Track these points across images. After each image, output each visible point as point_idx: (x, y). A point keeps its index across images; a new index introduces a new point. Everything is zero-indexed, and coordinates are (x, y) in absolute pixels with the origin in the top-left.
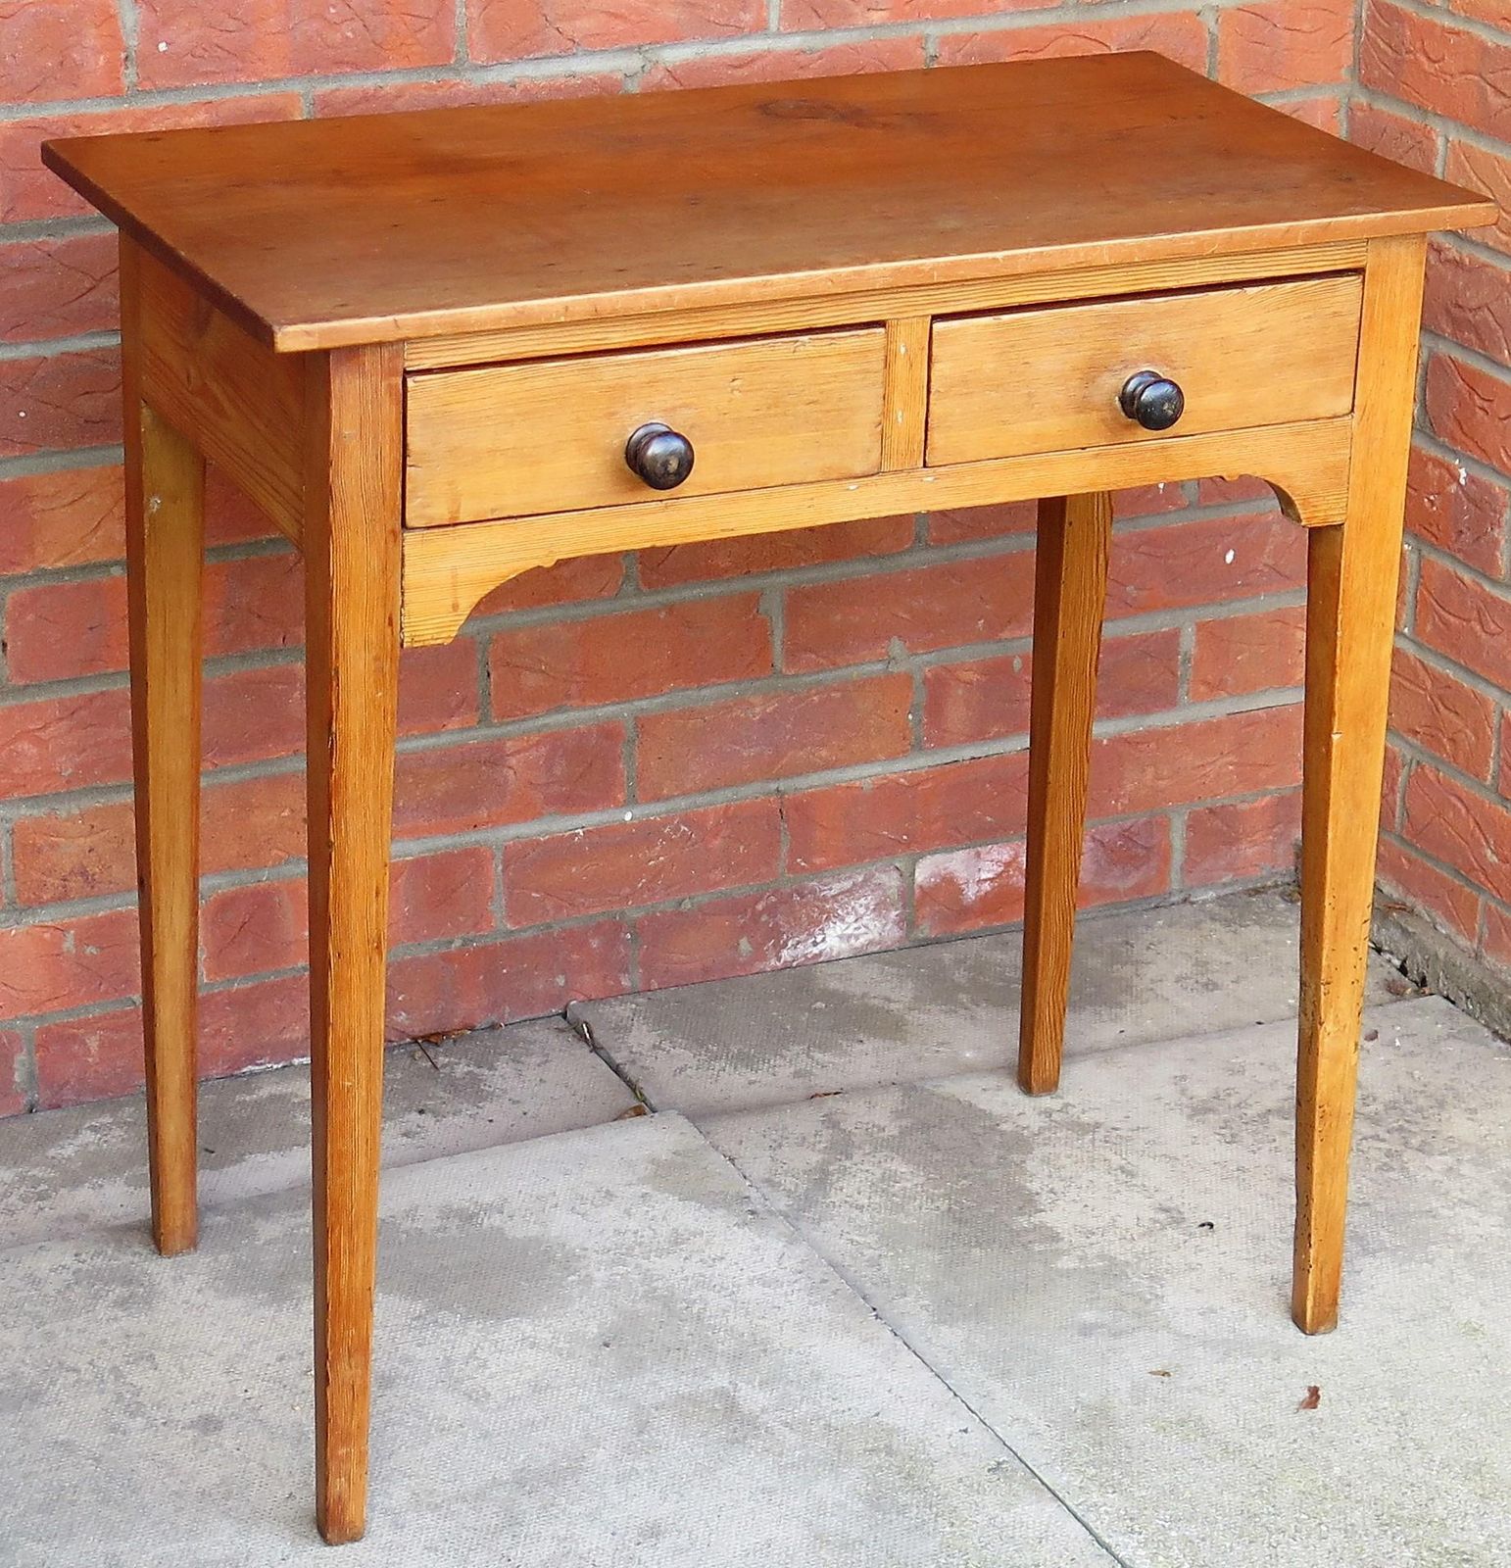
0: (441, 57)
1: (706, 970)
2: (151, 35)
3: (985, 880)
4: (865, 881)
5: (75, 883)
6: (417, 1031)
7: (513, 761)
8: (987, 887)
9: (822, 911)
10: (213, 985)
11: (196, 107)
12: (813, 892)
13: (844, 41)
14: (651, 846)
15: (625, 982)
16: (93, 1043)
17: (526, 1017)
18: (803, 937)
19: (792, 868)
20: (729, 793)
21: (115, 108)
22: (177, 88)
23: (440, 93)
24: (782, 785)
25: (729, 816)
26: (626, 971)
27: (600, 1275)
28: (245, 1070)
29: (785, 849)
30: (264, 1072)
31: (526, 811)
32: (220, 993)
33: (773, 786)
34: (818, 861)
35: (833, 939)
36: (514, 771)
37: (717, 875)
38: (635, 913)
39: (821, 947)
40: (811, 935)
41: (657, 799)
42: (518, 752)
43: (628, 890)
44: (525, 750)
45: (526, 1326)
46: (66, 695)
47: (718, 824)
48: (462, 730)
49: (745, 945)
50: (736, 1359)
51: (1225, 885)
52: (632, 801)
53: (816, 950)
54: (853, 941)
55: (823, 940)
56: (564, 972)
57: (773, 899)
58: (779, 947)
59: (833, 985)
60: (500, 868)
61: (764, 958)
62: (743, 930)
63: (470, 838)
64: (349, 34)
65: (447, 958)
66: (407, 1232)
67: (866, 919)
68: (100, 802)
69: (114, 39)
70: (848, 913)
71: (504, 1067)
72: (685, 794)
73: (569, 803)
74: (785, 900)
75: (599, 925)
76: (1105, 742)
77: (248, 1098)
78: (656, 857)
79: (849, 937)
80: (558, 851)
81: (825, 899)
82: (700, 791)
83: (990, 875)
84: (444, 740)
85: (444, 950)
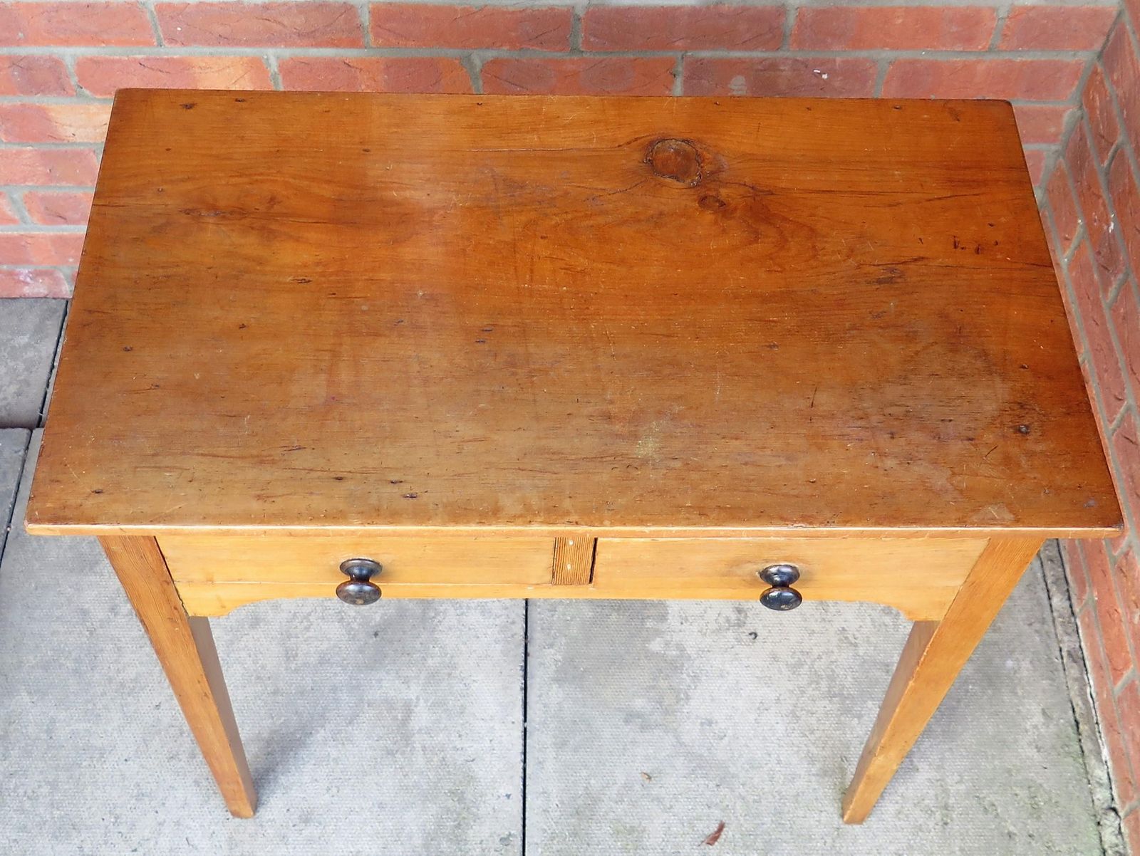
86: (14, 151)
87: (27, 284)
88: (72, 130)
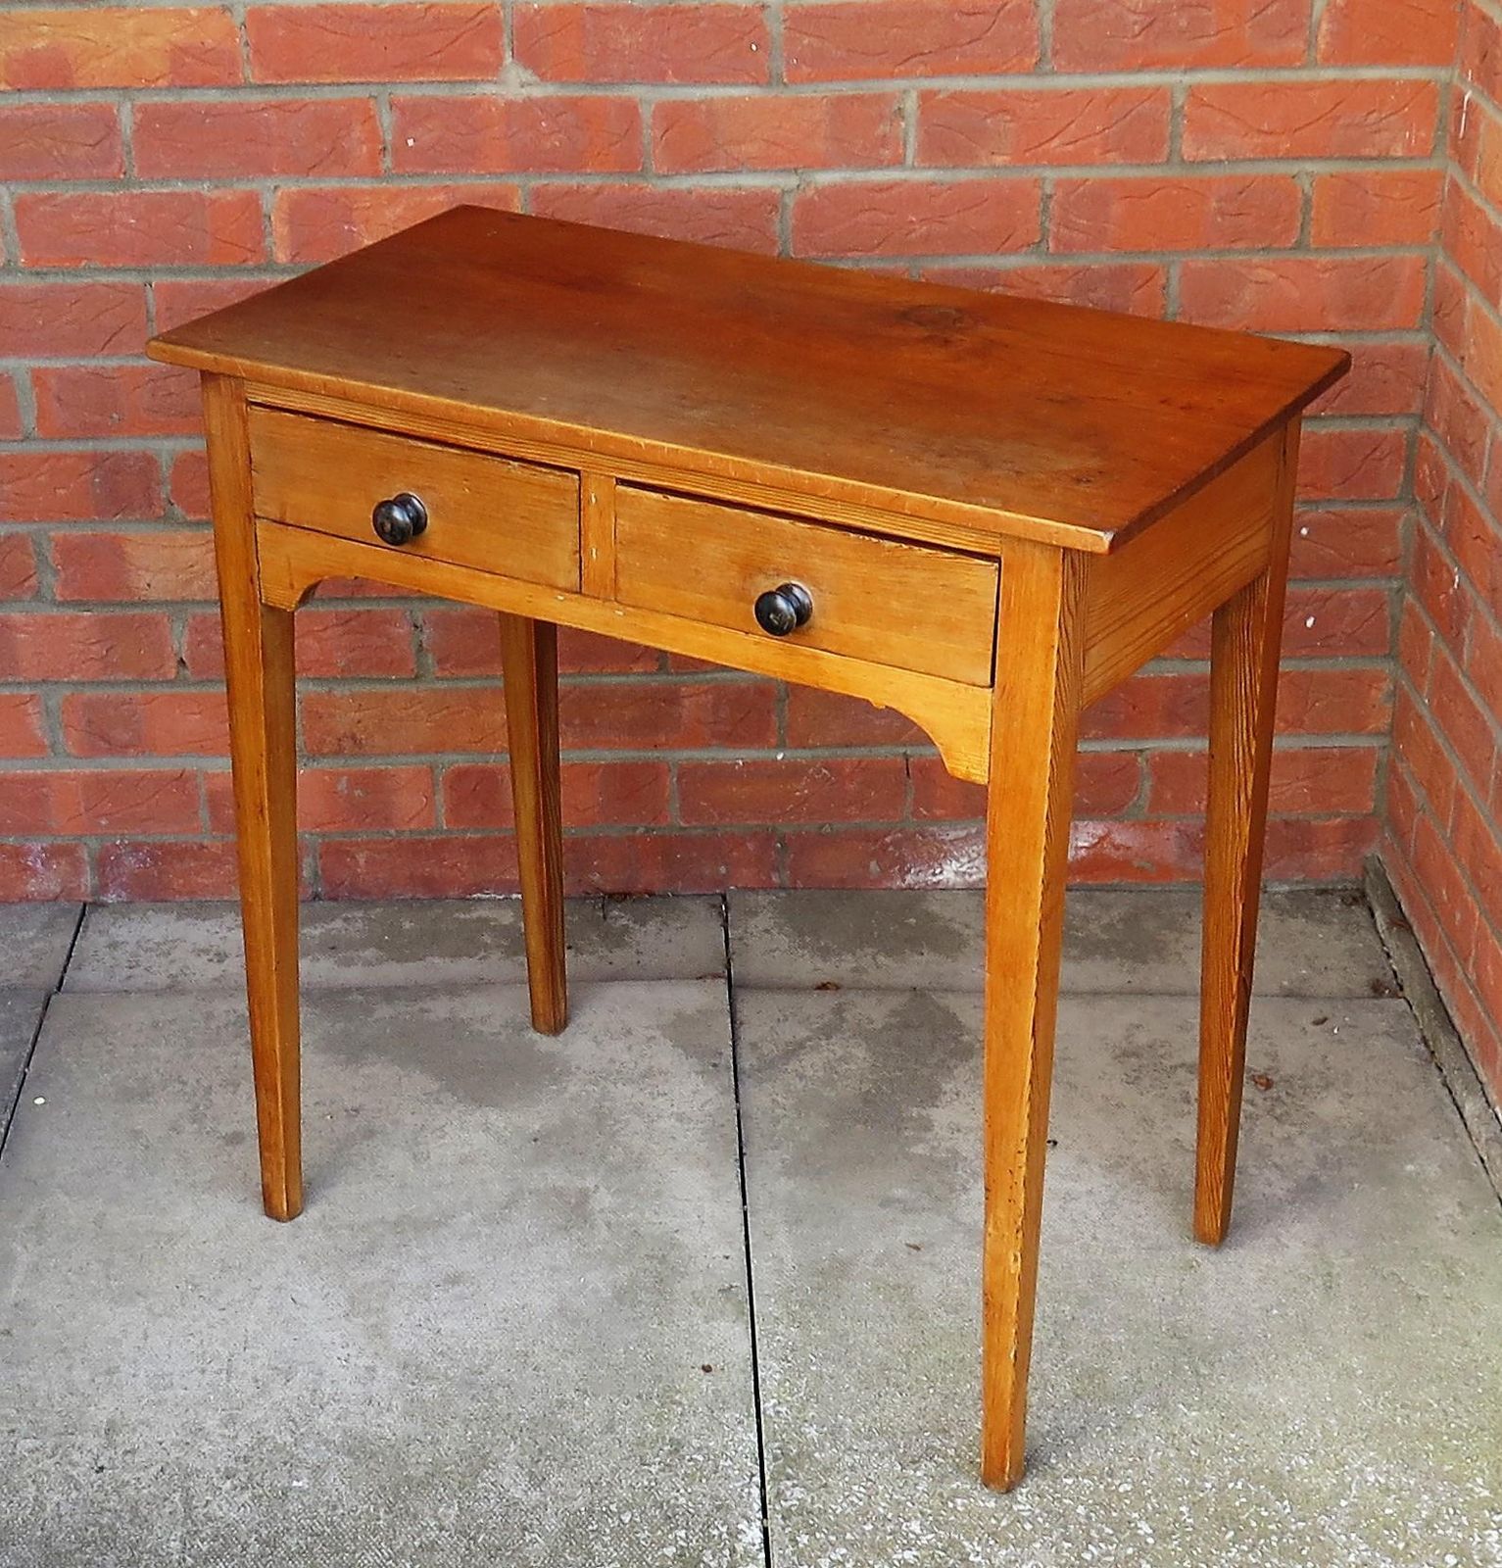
0: (630, 164)
1: (842, 881)
2: (402, 133)
3: (1082, 848)
4: (977, 832)
5: (347, 744)
6: (608, 888)
7: (686, 702)
8: (1083, 852)
9: (940, 851)
10: (451, 832)
11: (437, 190)
12: (933, 835)
13: (971, 177)
14: (797, 781)
15: (775, 879)
16: (361, 859)
17: (695, 892)
18: (922, 868)
19: (915, 813)
20: (863, 751)
21: (376, 185)
22: (422, 174)
23: (631, 193)
24: (909, 751)
25: (862, 768)
26: (777, 871)
27: (573, 1089)
28: (475, 896)
29: (910, 799)
30: (489, 900)
31: (694, 740)
32: (456, 838)
33: (902, 750)
34: (938, 812)
35: (949, 873)
36: (688, 708)
37: (853, 810)
38: (785, 828)
39: (940, 877)
40: (930, 867)
41: (804, 747)
42: (691, 696)
43: (779, 811)
44: (696, 695)
45: (493, 1116)
46: (340, 609)
47: (852, 772)
48: (645, 673)
49: (873, 865)
50: (617, 1169)
51: (1297, 882)
52: (781, 746)
53: (935, 880)
54: (967, 877)
55: (941, 872)
56: (726, 864)
57: (899, 835)
58: (904, 873)
59: (935, 908)
60: (674, 779)
61: (891, 878)
62: (873, 855)
63: (652, 755)
64: (557, 144)
65: (632, 839)
66: (470, 1033)
67: (976, 863)
68: (367, 688)
69: (373, 135)
70: (962, 855)
71: (652, 926)
72: (827, 746)
73: (731, 739)
74: (909, 838)
75: (756, 833)
76: (1191, 755)
77: (462, 916)
78: (802, 789)
79: (964, 873)
80: (720, 774)
81: (943, 842)
82: (839, 746)
83: (1086, 844)
84: (632, 679)
85: (630, 833)
86: (67, 618)
87: (35, 873)
88: (148, 578)
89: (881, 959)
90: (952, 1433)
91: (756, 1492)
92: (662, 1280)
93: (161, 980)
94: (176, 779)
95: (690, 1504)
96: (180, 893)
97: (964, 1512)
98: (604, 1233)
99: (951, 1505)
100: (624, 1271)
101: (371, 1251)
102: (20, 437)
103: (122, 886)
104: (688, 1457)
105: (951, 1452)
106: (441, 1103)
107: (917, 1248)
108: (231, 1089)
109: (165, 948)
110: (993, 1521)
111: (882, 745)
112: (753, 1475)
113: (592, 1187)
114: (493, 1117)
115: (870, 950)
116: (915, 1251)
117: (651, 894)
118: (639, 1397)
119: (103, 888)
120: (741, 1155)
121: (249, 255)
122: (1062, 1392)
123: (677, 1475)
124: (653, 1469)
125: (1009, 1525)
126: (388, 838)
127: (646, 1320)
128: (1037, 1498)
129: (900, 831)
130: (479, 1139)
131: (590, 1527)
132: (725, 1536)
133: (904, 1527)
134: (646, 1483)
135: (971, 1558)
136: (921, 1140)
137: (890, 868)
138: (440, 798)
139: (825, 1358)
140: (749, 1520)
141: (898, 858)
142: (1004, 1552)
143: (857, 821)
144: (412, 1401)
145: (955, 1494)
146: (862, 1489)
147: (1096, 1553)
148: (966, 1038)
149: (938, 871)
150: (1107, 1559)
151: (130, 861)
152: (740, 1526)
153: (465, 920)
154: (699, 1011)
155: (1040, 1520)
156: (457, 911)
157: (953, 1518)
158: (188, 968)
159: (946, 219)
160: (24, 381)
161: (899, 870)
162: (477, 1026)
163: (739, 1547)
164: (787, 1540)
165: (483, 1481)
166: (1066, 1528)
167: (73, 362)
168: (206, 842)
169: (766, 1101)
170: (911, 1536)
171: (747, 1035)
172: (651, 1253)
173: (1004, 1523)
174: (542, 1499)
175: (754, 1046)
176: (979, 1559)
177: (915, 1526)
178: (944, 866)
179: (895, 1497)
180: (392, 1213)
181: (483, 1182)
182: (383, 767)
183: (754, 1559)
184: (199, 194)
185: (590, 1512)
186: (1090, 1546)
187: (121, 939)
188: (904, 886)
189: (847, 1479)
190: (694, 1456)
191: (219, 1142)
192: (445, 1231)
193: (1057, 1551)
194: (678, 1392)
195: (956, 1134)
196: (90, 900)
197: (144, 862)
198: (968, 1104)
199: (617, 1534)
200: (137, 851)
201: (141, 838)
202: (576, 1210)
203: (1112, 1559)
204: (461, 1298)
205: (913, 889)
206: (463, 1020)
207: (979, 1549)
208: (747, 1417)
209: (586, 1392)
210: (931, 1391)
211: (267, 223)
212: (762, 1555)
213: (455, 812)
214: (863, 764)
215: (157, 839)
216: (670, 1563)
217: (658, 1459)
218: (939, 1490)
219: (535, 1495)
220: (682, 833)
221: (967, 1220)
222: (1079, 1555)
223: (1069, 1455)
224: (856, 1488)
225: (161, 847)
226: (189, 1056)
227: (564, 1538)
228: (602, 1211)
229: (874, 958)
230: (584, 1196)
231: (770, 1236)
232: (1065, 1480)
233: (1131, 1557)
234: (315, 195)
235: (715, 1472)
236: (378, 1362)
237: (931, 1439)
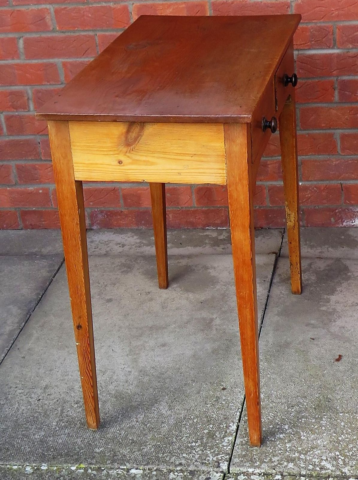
1: (323, 224)
7: (269, 166)
9: (354, 215)
10: (198, 208)
12: (351, 210)
14: (307, 192)
15: (301, 224)
16: (171, 216)
17: (276, 227)
18: (348, 220)
19: (345, 203)
20: (328, 182)
21: (164, 2)
23: (243, 3)
24: (342, 182)
25: (327, 188)
26: (302, 221)
27: (218, 287)
28: (206, 228)
29: (343, 198)
30: (211, 229)
31: (273, 179)
32: (200, 209)
33: (340, 182)
34: (353, 202)
35: (357, 222)
36: (270, 168)
37: (325, 201)
38: (303, 207)
39: (354, 223)
40: (352, 220)
41: (308, 181)
42: (271, 164)
43: (301, 201)
44: (273, 164)
47: (324, 189)
49: (332, 219)
50: (224, 312)
52: (301, 180)
53: (353, 224)
55: (355, 222)
56: (285, 219)
57: (340, 210)
59: (351, 233)
60: (267, 191)
61: (339, 224)
62: (332, 216)
63: (260, 183)
65: (255, 210)
66: (191, 270)
72: (315, 181)
74: (344, 210)
77: (201, 234)
78: (308, 194)
80: (282, 189)
81: (355, 212)
82: (319, 180)
85: (254, 208)
89: (330, 249)
90: (308, 398)
91: (238, 414)
92: (228, 347)
93: (103, 252)
94: (113, 190)
95: (217, 417)
96: (116, 226)
97: (304, 423)
98: (215, 332)
99: (300, 420)
100: (217, 343)
101: (141, 336)
102: (60, 83)
103: (98, 224)
104: (220, 402)
105: (305, 404)
106: (176, 291)
107: (313, 339)
108: (113, 285)
109: (107, 243)
110: (313, 426)
111: (333, 180)
112: (239, 409)
113: (215, 318)
114: (190, 295)
115: (327, 246)
116: (312, 340)
117: (262, 228)
118: (211, 383)
119: (92, 224)
120: (266, 308)
121: (126, 25)
122: (348, 386)
123: (215, 408)
124: (208, 406)
125: (317, 428)
126: (179, 209)
127: (219, 359)
128: (329, 419)
129: (341, 208)
130: (184, 302)
131: (183, 423)
132: (225, 427)
133: (283, 427)
134: (205, 410)
135: (302, 438)
136: (324, 305)
137: (338, 220)
138: (194, 197)
139: (273, 373)
140: (234, 423)
141: (340, 217)
142: (313, 436)
143: (326, 205)
144: (140, 382)
145: (303, 417)
146: (273, 414)
147: (343, 438)
148: (349, 274)
149: (353, 221)
150: (347, 440)
151: (100, 216)
152: (230, 425)
153: (202, 235)
154: (264, 264)
155: (328, 426)
156: (200, 233)
157: (299, 425)
158: (112, 249)
159: (344, 9)
160: (60, 66)
161: (341, 221)
162: (194, 268)
163: (228, 431)
164: (243, 429)
165: (154, 407)
166: (336, 429)
167: (74, 60)
168: (122, 210)
169: (279, 292)
170: (284, 430)
171: (278, 272)
172: (227, 339)
173: (316, 427)
174: (171, 414)
175: (280, 275)
176: (304, 438)
177: (286, 427)
178: (356, 220)
179: (283, 417)
180: (151, 324)
181: (181, 315)
182: (176, 187)
183: (232, 435)
184: (110, 7)
185: (185, 418)
186: (342, 436)
187: (95, 240)
188: (343, 226)
189: (269, 411)
190: (222, 402)
191: (105, 301)
192: (165, 330)
193: (330, 437)
194: (223, 382)
195: (337, 304)
196: (89, 228)
197: (104, 216)
198: (344, 295)
199: (191, 426)
200: (102, 213)
201: (103, 209)
202: (207, 324)
203: (348, 440)
204: (164, 351)
205: (346, 227)
206: (190, 266)
207: (305, 435)
208: (243, 390)
209: (194, 381)
210: (305, 384)
211: (131, 15)
212: (235, 434)
213: (199, 201)
214: (327, 187)
215: (108, 209)
216: (205, 435)
217: (211, 403)
218: (298, 416)
219: (169, 412)
220: (271, 208)
221: (332, 331)
222: (338, 438)
223: (344, 406)
224: (271, 414)
225: (109, 211)
226: (103, 275)
227: (174, 426)
228: (216, 325)
229: (327, 249)
230: (212, 320)
231: (266, 334)
232: (340, 414)
233: (355, 439)
234: (145, 6)
235: (228, 407)
236: (133, 370)
237: (300, 399)
